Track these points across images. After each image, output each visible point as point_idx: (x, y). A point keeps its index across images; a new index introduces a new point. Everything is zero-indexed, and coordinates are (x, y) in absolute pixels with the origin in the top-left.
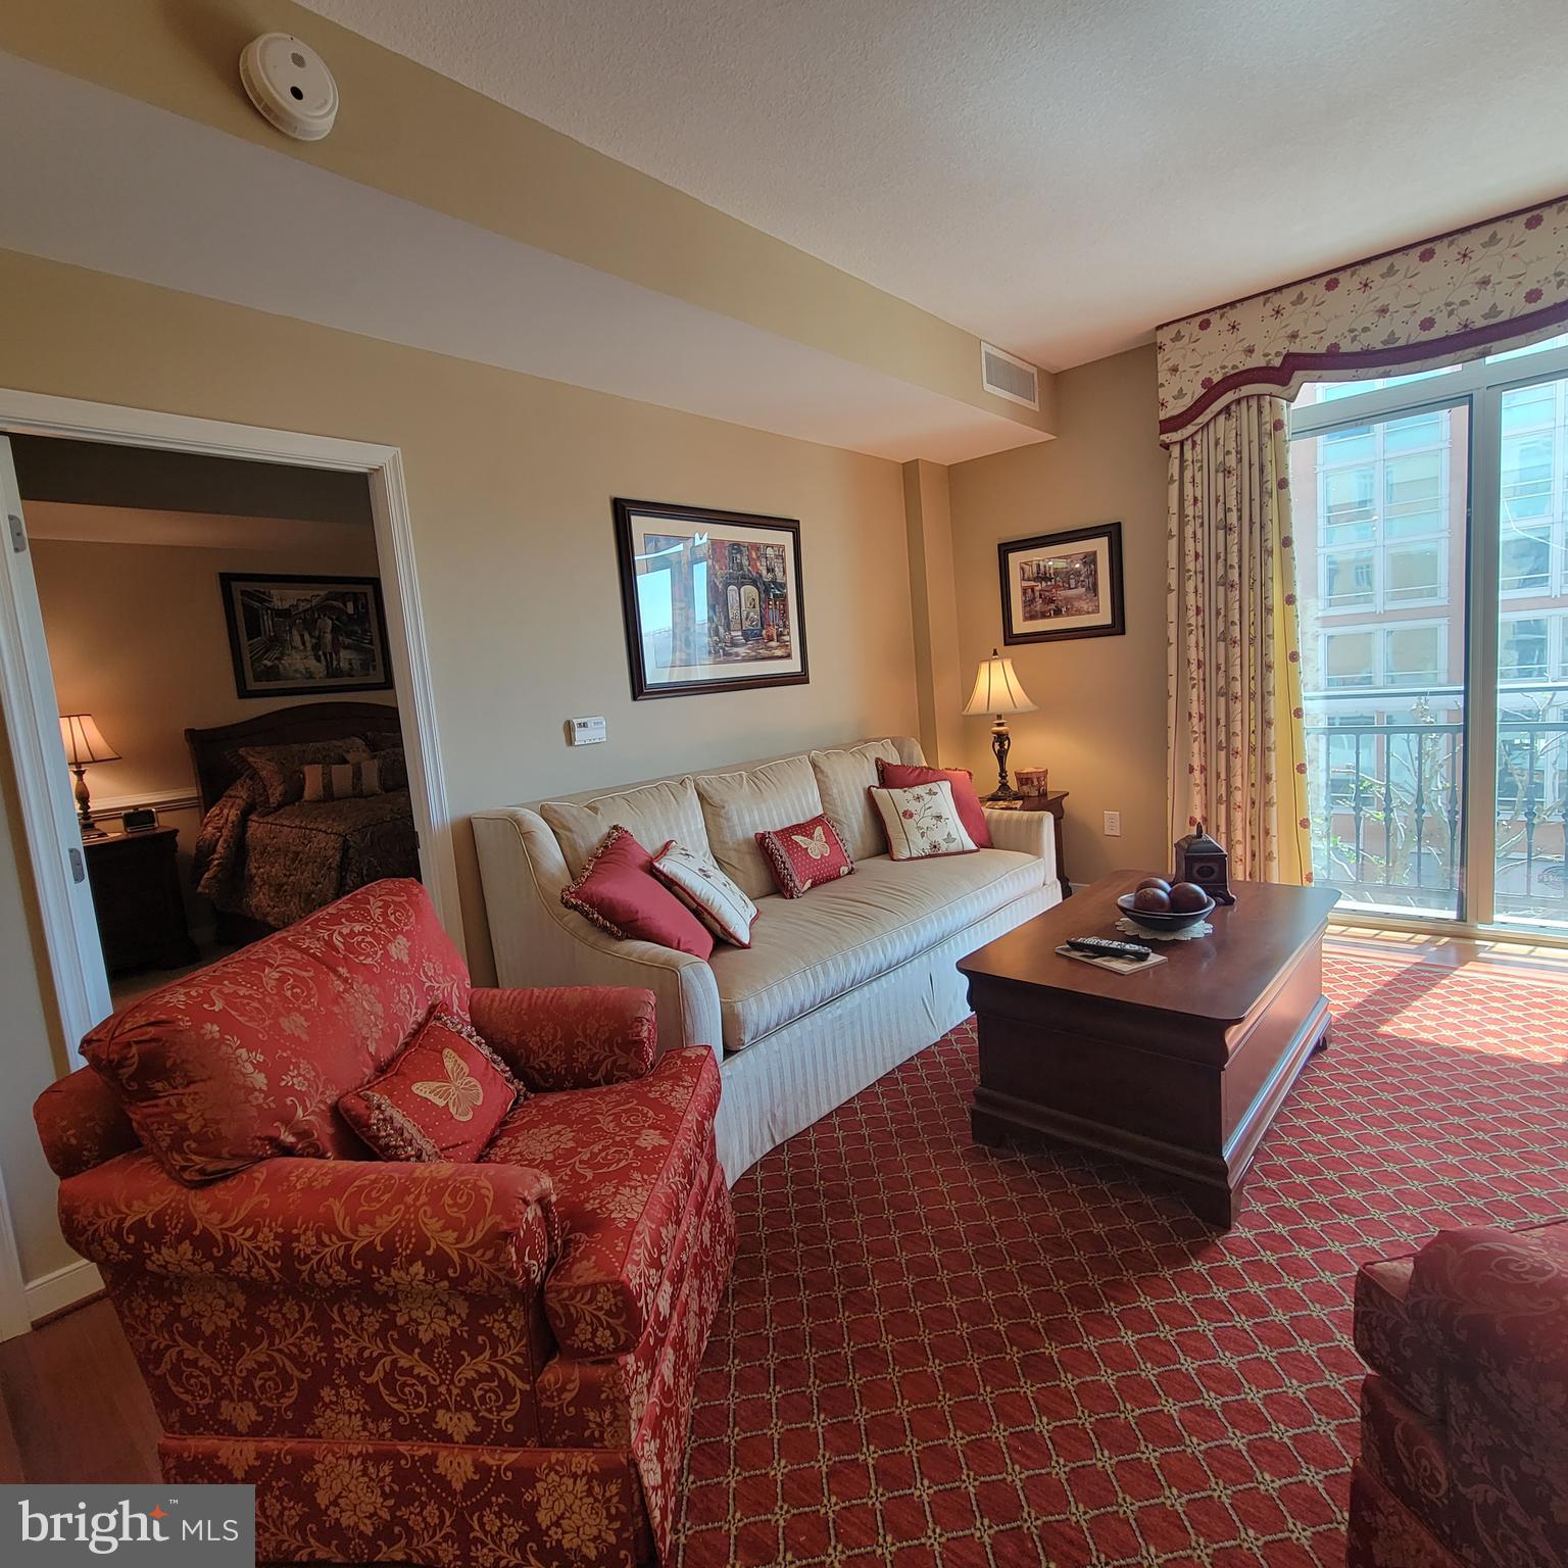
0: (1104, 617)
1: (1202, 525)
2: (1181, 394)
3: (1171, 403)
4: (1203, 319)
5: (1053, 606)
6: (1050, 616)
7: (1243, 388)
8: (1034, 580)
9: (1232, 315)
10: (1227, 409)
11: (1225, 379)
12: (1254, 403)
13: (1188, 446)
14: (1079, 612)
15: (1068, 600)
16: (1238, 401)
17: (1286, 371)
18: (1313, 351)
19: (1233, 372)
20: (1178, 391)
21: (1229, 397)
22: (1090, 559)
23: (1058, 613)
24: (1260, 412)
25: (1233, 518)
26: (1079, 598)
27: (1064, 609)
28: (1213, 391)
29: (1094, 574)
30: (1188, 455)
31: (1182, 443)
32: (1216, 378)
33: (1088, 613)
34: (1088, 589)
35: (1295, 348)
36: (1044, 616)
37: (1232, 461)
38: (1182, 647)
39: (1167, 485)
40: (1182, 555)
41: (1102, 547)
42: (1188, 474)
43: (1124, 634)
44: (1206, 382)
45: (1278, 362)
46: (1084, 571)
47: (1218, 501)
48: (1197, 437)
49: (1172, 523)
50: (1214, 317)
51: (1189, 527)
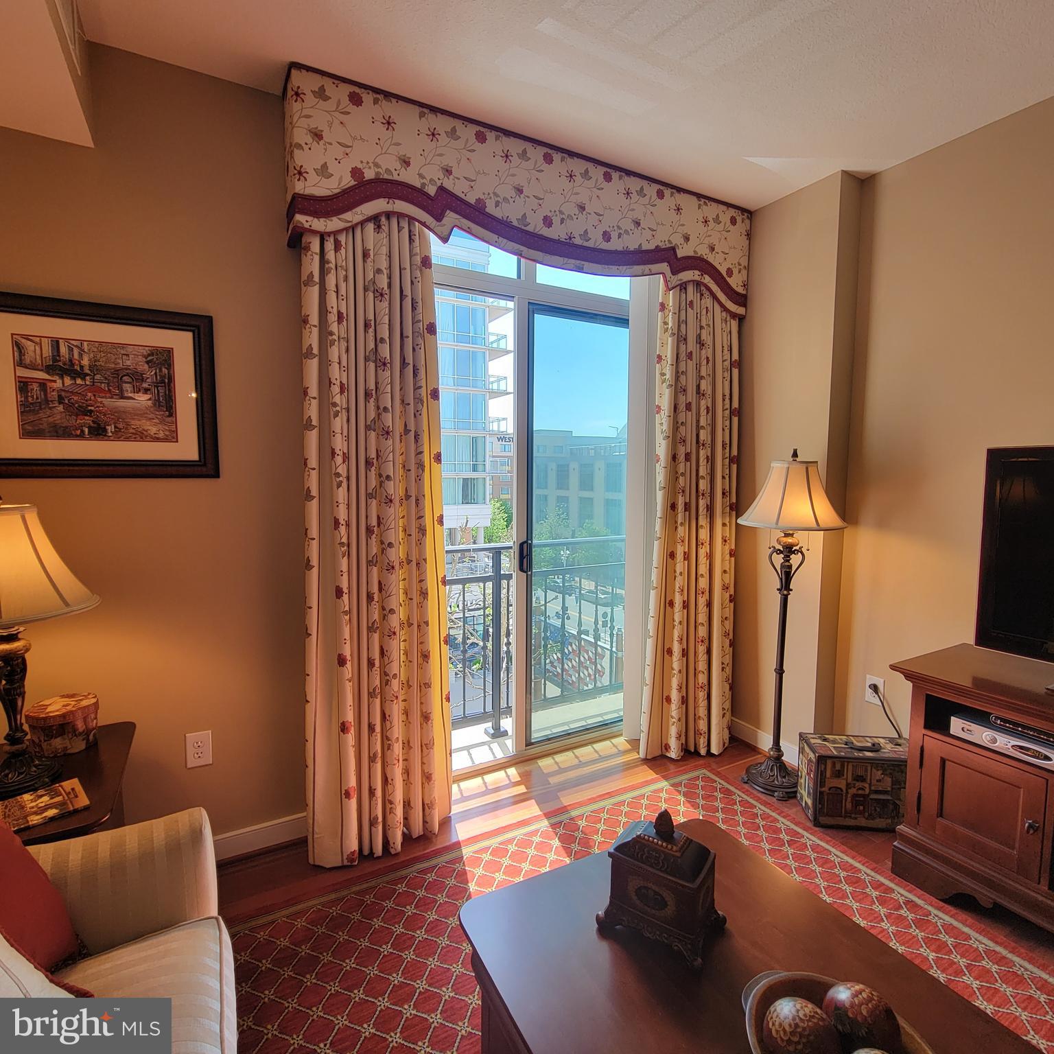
0: (187, 448)
1: (347, 350)
2: (323, 172)
3: (312, 177)
5: (88, 420)
6: (81, 436)
7: (397, 201)
8: (49, 370)
9: (390, 108)
10: (375, 219)
11: (378, 180)
12: (405, 224)
13: (329, 245)
14: (141, 436)
15: (118, 415)
16: (388, 215)
17: (441, 204)
18: (462, 196)
19: (386, 176)
20: (322, 165)
21: (380, 205)
22: (163, 358)
23: (98, 432)
24: (411, 240)
25: (385, 351)
26: (140, 414)
27: (110, 429)
28: (364, 188)
29: (167, 383)
30: (330, 255)
31: (322, 237)
32: (369, 174)
33: (157, 439)
34: (156, 403)
35: (448, 184)
37: (383, 282)
38: (328, 502)
39: (297, 284)
40: (325, 382)
41: (181, 344)
42: (331, 280)
43: (218, 477)
44: (356, 173)
45: (432, 190)
46: (150, 374)
47: (367, 326)
48: (342, 238)
49: (312, 338)
50: (368, 98)
51: (336, 349)
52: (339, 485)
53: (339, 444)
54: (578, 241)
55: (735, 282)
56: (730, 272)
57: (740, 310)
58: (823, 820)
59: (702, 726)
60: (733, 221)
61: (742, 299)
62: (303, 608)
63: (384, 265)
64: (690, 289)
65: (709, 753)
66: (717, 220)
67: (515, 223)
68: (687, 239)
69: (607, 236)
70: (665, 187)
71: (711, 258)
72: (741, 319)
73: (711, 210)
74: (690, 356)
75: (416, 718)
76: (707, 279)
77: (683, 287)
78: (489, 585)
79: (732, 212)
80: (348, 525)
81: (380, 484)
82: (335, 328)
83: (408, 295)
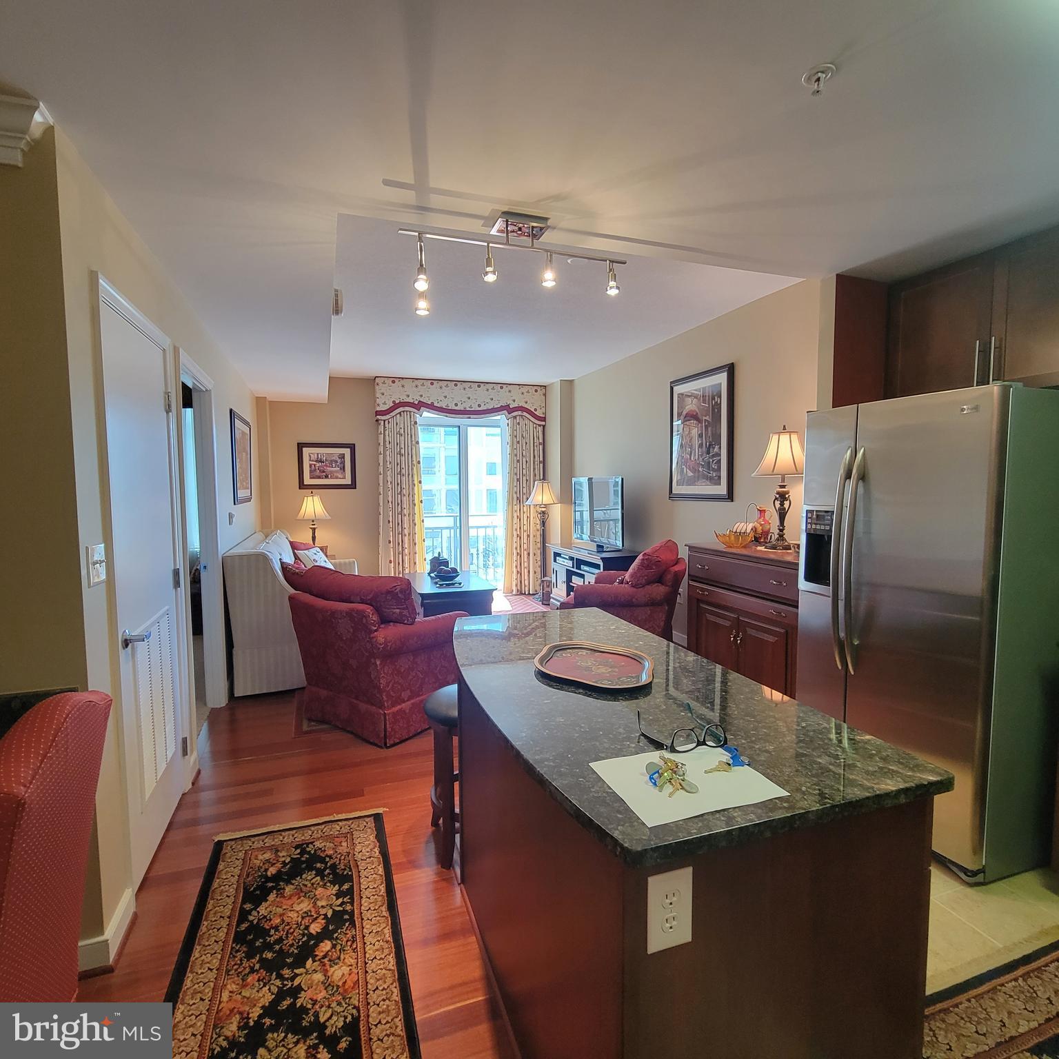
0: (348, 481)
1: (391, 452)
2: (385, 403)
3: (381, 405)
4: (394, 380)
5: (324, 474)
6: (322, 478)
7: (406, 407)
8: (316, 461)
9: (403, 382)
10: (400, 413)
11: (400, 402)
12: (408, 413)
13: (387, 422)
14: (337, 478)
15: (331, 472)
16: (403, 412)
17: (419, 406)
18: (426, 402)
19: (403, 401)
20: (384, 403)
21: (401, 409)
22: (342, 456)
23: (327, 477)
24: (410, 417)
25: (403, 451)
26: (337, 472)
27: (329, 476)
28: (396, 406)
29: (343, 463)
30: (387, 425)
31: (384, 421)
32: (397, 402)
33: (341, 478)
34: (341, 469)
35: (421, 400)
36: (319, 477)
37: (402, 431)
38: (385, 496)
39: (378, 434)
40: (385, 461)
41: (347, 452)
42: (387, 432)
43: (355, 488)
44: (394, 402)
45: (416, 402)
46: (339, 461)
47: (397, 444)
48: (390, 420)
49: (381, 449)
50: (396, 380)
51: (388, 452)
52: (390, 491)
53: (389, 479)
54: (468, 409)
55: (539, 413)
56: (536, 410)
57: (543, 423)
58: (545, 602)
59: (527, 583)
60: (536, 391)
61: (544, 419)
62: (379, 526)
63: (402, 426)
64: (518, 418)
65: (529, 594)
66: (528, 392)
67: (444, 407)
68: (514, 401)
69: (479, 406)
70: (502, 385)
71: (526, 406)
72: (544, 426)
73: (525, 389)
74: (518, 442)
75: (412, 562)
76: (525, 414)
77: (515, 417)
78: (452, 531)
79: (536, 388)
80: (392, 503)
81: (401, 490)
82: (388, 446)
83: (410, 434)
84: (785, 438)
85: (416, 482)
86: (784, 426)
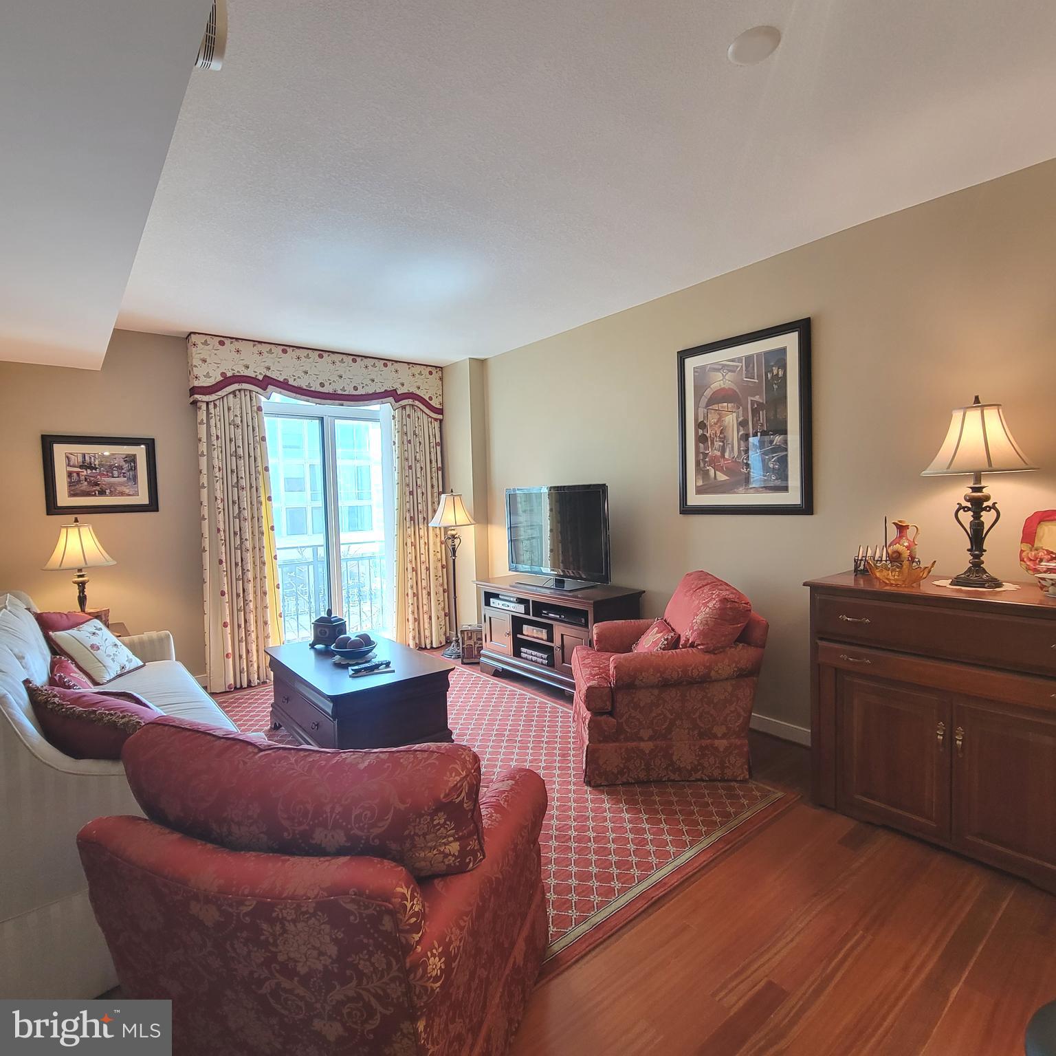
0: (143, 498)
1: (221, 452)
2: (208, 376)
3: (202, 378)
4: (222, 340)
5: (98, 488)
6: (95, 495)
7: (243, 384)
8: (81, 467)
9: (237, 345)
10: (234, 393)
11: (234, 376)
12: (248, 393)
13: (211, 406)
14: (122, 494)
15: (111, 485)
16: (240, 390)
17: (265, 383)
18: (276, 378)
19: (238, 374)
20: (206, 375)
21: (235, 387)
22: (132, 459)
23: (102, 493)
24: (251, 400)
25: (240, 451)
26: (121, 484)
27: (108, 491)
28: (227, 381)
29: (133, 469)
30: (212, 410)
31: (208, 403)
32: (229, 374)
33: (130, 495)
34: (129, 479)
35: (269, 374)
36: (88, 494)
37: (238, 420)
38: (214, 521)
39: (195, 424)
40: (211, 467)
41: (140, 452)
42: (212, 422)
43: (158, 511)
44: (223, 374)
45: (261, 378)
46: (126, 466)
47: (231, 440)
48: (217, 403)
49: (203, 447)
50: (227, 342)
51: (216, 452)
52: (220, 512)
53: (219, 494)
54: (340, 392)
55: (435, 403)
56: (431, 398)
57: (440, 417)
59: (427, 633)
60: (431, 373)
61: (440, 411)
62: (203, 569)
63: (238, 413)
64: (408, 408)
65: (432, 648)
66: (420, 374)
67: (305, 387)
68: (403, 385)
69: (356, 388)
70: (386, 361)
71: (418, 392)
72: (441, 421)
73: (417, 369)
74: (409, 442)
75: (260, 623)
76: (417, 403)
77: (404, 407)
78: (311, 568)
79: (430, 369)
80: (224, 531)
81: (240, 512)
82: (215, 443)
83: (250, 424)
84: (973, 416)
85: (263, 499)
86: (977, 398)
